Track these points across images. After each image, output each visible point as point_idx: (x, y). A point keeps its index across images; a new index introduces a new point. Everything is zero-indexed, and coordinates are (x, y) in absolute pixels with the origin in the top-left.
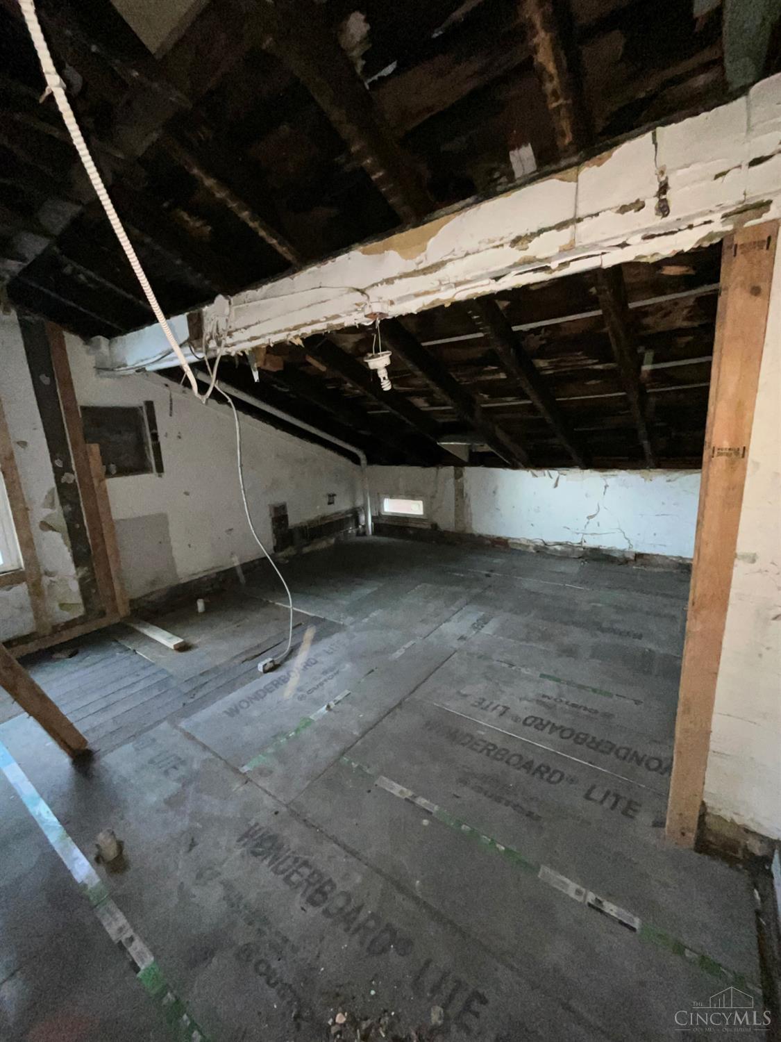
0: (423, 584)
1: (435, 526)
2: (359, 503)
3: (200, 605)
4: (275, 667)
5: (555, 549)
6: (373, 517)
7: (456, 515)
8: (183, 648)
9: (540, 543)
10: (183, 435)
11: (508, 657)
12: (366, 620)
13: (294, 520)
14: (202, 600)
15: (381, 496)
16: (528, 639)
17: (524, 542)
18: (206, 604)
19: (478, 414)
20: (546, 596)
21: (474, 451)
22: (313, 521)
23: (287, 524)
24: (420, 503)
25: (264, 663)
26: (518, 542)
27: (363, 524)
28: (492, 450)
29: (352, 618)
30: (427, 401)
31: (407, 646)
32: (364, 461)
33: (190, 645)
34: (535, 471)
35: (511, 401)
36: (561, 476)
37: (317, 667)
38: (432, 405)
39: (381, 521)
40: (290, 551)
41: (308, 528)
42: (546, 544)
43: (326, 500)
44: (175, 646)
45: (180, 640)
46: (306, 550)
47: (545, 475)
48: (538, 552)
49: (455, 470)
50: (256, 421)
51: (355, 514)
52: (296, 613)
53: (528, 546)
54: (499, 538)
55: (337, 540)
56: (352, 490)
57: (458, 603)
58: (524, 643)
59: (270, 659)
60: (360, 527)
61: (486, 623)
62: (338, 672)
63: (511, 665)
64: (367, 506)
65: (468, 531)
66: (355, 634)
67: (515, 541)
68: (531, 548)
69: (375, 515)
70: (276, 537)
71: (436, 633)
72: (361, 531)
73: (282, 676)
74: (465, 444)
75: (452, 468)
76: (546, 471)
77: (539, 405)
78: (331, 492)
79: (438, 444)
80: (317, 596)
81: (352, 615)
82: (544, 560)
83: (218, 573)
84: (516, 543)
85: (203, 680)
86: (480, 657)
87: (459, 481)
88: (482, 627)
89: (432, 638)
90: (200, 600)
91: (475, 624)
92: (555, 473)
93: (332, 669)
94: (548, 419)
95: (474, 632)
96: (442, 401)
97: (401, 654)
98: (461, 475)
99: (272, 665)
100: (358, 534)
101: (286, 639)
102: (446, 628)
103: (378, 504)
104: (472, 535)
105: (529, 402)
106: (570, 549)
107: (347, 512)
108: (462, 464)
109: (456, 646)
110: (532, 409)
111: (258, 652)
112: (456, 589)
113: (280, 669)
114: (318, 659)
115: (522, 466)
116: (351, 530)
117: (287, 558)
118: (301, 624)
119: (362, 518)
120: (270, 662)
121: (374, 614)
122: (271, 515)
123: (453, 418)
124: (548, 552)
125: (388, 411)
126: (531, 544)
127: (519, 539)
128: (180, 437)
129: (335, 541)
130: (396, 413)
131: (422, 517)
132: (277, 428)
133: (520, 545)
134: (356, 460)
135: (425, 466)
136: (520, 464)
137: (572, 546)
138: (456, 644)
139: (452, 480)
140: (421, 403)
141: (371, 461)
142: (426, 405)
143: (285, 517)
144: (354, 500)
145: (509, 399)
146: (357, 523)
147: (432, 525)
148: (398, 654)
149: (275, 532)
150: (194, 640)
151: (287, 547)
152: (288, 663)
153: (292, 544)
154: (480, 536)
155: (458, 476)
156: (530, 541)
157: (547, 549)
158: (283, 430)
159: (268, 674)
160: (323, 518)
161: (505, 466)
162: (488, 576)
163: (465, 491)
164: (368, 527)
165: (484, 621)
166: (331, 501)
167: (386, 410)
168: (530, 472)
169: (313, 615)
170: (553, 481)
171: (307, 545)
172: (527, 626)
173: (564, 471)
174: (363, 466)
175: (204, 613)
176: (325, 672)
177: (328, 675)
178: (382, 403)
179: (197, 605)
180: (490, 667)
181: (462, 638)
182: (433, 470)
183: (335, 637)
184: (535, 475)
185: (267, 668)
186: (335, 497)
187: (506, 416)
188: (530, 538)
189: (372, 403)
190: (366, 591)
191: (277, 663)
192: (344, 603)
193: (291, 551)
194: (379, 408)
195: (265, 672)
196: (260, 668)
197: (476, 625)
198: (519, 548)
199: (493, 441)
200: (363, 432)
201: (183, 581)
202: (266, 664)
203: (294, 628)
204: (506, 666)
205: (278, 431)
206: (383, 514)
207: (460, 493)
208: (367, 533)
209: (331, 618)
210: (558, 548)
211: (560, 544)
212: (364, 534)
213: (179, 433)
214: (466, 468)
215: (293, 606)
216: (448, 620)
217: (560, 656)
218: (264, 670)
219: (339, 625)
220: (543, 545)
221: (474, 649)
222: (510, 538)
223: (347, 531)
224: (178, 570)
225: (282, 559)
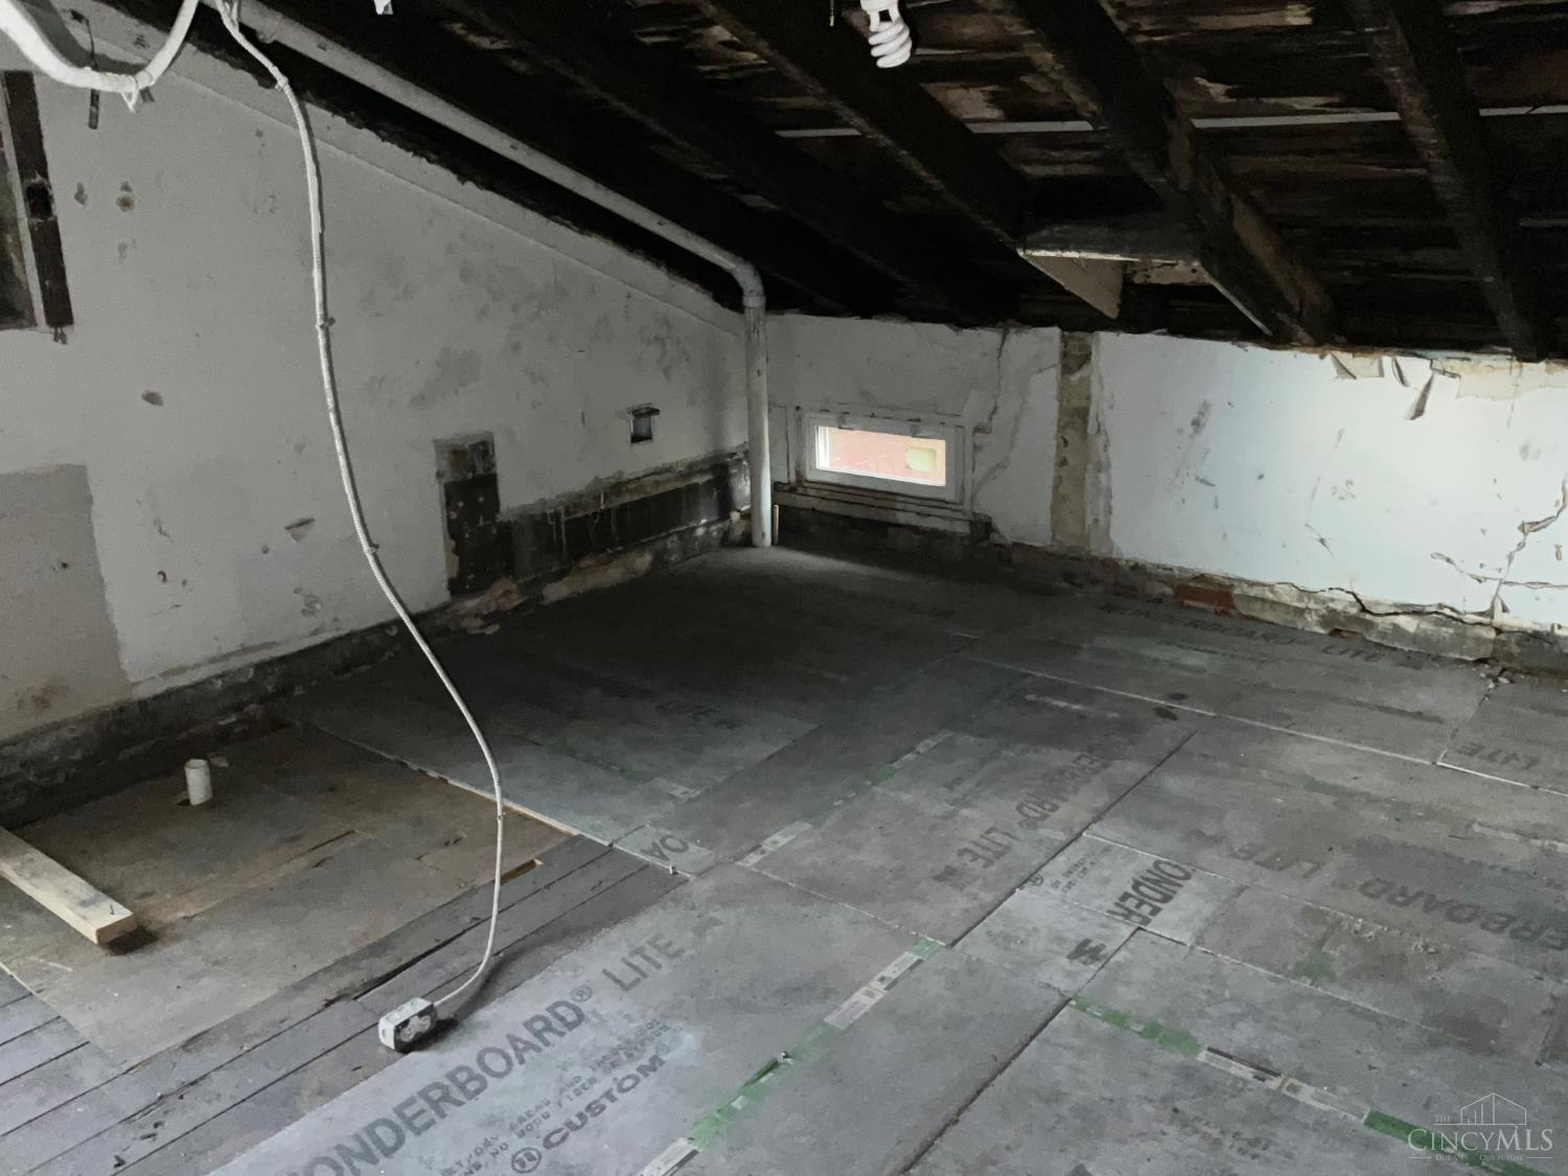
0: (945, 735)
1: (983, 527)
2: (735, 439)
3: (197, 779)
4: (438, 1031)
5: (1396, 627)
6: (776, 487)
7: (1058, 498)
8: (127, 941)
9: (1343, 603)
10: (135, 195)
11: (1244, 1035)
12: (753, 859)
13: (517, 493)
14: (201, 762)
15: (807, 416)
16: (1316, 970)
17: (1288, 597)
18: (215, 775)
19: (1180, 151)
20: (1371, 800)
21: (1138, 280)
22: (580, 496)
23: (497, 503)
24: (939, 446)
25: (397, 1017)
26: (1270, 596)
27: (744, 508)
28: (1207, 278)
29: (705, 852)
30: (994, 100)
31: (892, 971)
32: (754, 300)
33: (153, 927)
34: (1346, 358)
35: (1310, 112)
36: (1439, 378)
37: (585, 1035)
38: (1012, 115)
39: (800, 501)
40: (504, 594)
41: (564, 518)
42: (1364, 610)
43: (626, 428)
44: (101, 933)
45: (122, 913)
46: (555, 592)
47: (1381, 373)
48: (1336, 632)
49: (1063, 339)
50: (392, 150)
51: (720, 472)
52: (515, 821)
53: (1300, 612)
54: (1202, 578)
55: (659, 558)
56: (714, 396)
57: (1064, 810)
58: (1305, 983)
59: (422, 1004)
60: (735, 516)
61: (1166, 899)
62: (655, 1064)
63: (1264, 1071)
64: (760, 453)
65: (1097, 549)
66: (718, 915)
67: (1253, 592)
68: (1312, 618)
69: (783, 479)
70: (457, 551)
71: (994, 923)
72: (738, 532)
73: (461, 1069)
74: (1116, 258)
75: (1055, 331)
76: (1387, 360)
77: (1425, 132)
78: (640, 401)
79: (1021, 254)
80: (590, 759)
81: (707, 840)
82: (1359, 661)
83: (262, 667)
84: (1264, 600)
85: (191, 1066)
86: (1151, 1031)
87: (1075, 378)
88: (1156, 911)
89: (978, 947)
90: (193, 762)
91: (1126, 896)
92: (1417, 368)
93: (631, 1049)
94: (1445, 182)
95: (1125, 931)
96: (1053, 102)
97: (869, 1002)
98: (1085, 358)
99: (425, 1024)
100: (726, 541)
101: (480, 921)
102: (1031, 906)
103: (797, 443)
104: (1110, 564)
105: (1393, 116)
106: (1448, 631)
107: (692, 469)
108: (1097, 322)
109: (1062, 984)
110: (1393, 143)
111: (384, 965)
112: (1058, 758)
113: (454, 1036)
114: (586, 1007)
115: (1307, 339)
116: (703, 526)
117: (489, 619)
118: (531, 864)
119: (742, 487)
120: (421, 1014)
121: (778, 840)
122: (439, 475)
123: (1085, 162)
124: (1373, 638)
125: (854, 132)
126: (1312, 605)
127: (1271, 587)
128: (126, 204)
129: (653, 564)
130: (885, 141)
131: (941, 496)
132: (463, 177)
133: (1274, 604)
134: (726, 292)
135: (959, 322)
136: (1301, 333)
137: (1456, 620)
138: (1061, 975)
139: (1053, 374)
140: (973, 106)
141: (778, 300)
142: (995, 113)
143: (489, 482)
144: (716, 429)
145: (1309, 102)
146: (725, 505)
147: (972, 524)
148: (863, 1000)
149: (454, 530)
150: (168, 912)
151: (494, 578)
152: (483, 1014)
153: (510, 570)
154: (1137, 568)
155: (1075, 360)
156: (1310, 594)
157: (1370, 625)
158: (489, 186)
159: (413, 1055)
160: (618, 487)
161: (1245, 334)
162: (1165, 714)
163: (1092, 413)
164: (760, 518)
165: (1159, 886)
166: (643, 431)
167: (847, 125)
168: (1329, 358)
169: (575, 832)
170: (1412, 396)
171: (559, 576)
172: (1312, 915)
173: (1451, 361)
174: (750, 316)
175: (207, 806)
176: (609, 1062)
177: (619, 1073)
178: (836, 103)
179: (184, 777)
180: (1188, 1073)
181: (1085, 951)
182: (988, 337)
183: (645, 926)
184: (1344, 371)
185: (409, 1035)
186: (655, 418)
187: (1272, 163)
188: (1311, 587)
189: (795, 102)
190: (753, 748)
191: (443, 1015)
192: (679, 791)
193: (507, 593)
194: (832, 120)
195: (404, 1048)
196: (387, 1036)
197: (1131, 903)
198: (1269, 616)
199: (1223, 252)
200: (755, 201)
201: (144, 692)
202: (406, 1023)
203: (504, 879)
204: (1246, 1072)
205: (470, 185)
206: (810, 476)
207: (1076, 418)
208: (756, 539)
209: (634, 846)
210: (1408, 624)
211: (1417, 612)
212: (747, 541)
213: (126, 188)
214: (1102, 334)
215: (504, 795)
216: (1031, 878)
217: (1434, 1044)
218: (397, 1042)
219: (659, 873)
220: (1354, 611)
221: (1125, 997)
222: (1241, 580)
223: (693, 529)
224: (126, 660)
225: (479, 622)
